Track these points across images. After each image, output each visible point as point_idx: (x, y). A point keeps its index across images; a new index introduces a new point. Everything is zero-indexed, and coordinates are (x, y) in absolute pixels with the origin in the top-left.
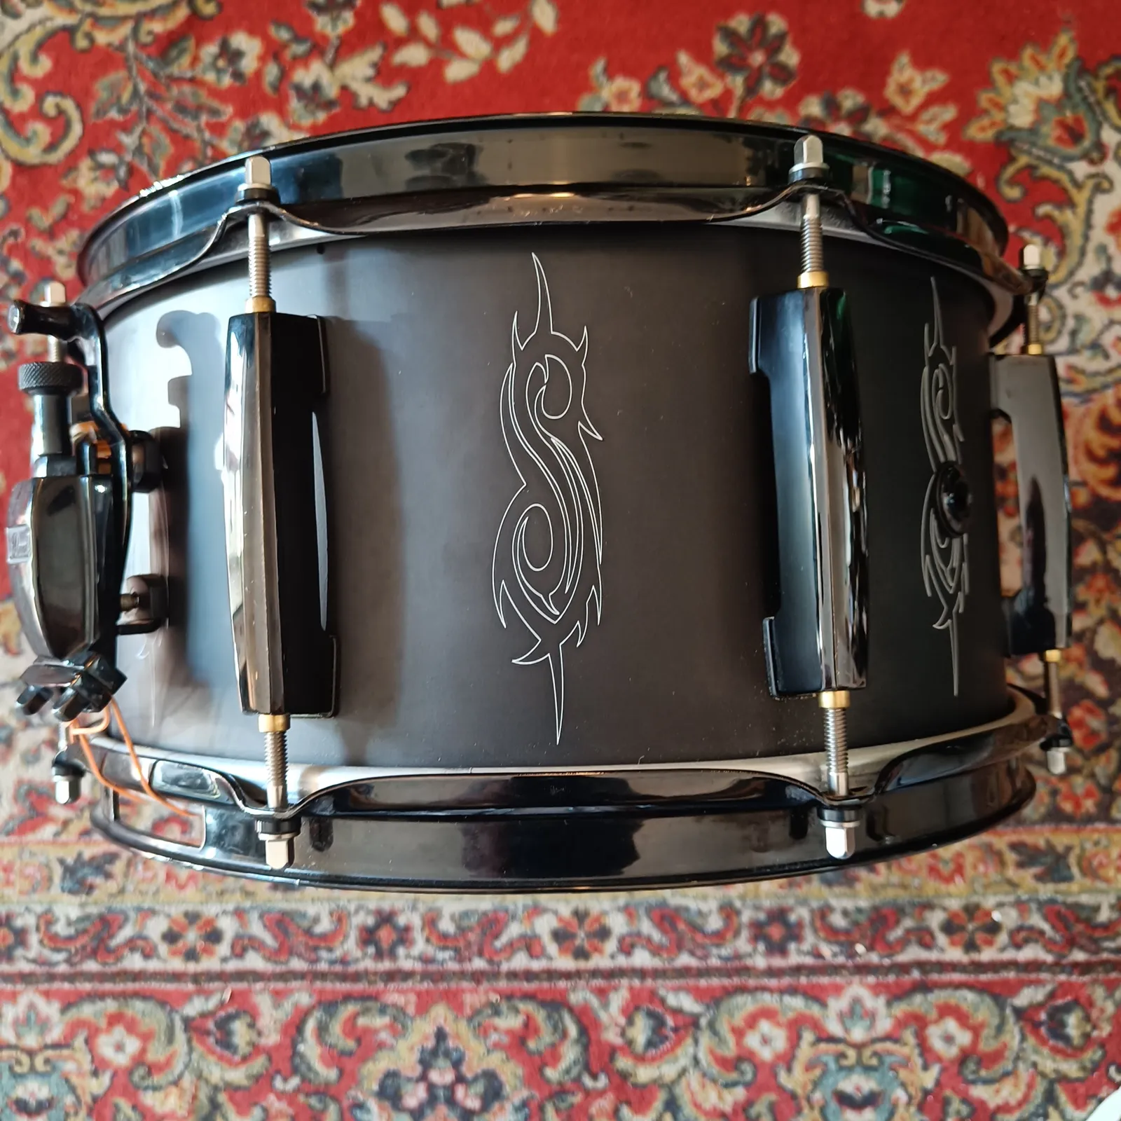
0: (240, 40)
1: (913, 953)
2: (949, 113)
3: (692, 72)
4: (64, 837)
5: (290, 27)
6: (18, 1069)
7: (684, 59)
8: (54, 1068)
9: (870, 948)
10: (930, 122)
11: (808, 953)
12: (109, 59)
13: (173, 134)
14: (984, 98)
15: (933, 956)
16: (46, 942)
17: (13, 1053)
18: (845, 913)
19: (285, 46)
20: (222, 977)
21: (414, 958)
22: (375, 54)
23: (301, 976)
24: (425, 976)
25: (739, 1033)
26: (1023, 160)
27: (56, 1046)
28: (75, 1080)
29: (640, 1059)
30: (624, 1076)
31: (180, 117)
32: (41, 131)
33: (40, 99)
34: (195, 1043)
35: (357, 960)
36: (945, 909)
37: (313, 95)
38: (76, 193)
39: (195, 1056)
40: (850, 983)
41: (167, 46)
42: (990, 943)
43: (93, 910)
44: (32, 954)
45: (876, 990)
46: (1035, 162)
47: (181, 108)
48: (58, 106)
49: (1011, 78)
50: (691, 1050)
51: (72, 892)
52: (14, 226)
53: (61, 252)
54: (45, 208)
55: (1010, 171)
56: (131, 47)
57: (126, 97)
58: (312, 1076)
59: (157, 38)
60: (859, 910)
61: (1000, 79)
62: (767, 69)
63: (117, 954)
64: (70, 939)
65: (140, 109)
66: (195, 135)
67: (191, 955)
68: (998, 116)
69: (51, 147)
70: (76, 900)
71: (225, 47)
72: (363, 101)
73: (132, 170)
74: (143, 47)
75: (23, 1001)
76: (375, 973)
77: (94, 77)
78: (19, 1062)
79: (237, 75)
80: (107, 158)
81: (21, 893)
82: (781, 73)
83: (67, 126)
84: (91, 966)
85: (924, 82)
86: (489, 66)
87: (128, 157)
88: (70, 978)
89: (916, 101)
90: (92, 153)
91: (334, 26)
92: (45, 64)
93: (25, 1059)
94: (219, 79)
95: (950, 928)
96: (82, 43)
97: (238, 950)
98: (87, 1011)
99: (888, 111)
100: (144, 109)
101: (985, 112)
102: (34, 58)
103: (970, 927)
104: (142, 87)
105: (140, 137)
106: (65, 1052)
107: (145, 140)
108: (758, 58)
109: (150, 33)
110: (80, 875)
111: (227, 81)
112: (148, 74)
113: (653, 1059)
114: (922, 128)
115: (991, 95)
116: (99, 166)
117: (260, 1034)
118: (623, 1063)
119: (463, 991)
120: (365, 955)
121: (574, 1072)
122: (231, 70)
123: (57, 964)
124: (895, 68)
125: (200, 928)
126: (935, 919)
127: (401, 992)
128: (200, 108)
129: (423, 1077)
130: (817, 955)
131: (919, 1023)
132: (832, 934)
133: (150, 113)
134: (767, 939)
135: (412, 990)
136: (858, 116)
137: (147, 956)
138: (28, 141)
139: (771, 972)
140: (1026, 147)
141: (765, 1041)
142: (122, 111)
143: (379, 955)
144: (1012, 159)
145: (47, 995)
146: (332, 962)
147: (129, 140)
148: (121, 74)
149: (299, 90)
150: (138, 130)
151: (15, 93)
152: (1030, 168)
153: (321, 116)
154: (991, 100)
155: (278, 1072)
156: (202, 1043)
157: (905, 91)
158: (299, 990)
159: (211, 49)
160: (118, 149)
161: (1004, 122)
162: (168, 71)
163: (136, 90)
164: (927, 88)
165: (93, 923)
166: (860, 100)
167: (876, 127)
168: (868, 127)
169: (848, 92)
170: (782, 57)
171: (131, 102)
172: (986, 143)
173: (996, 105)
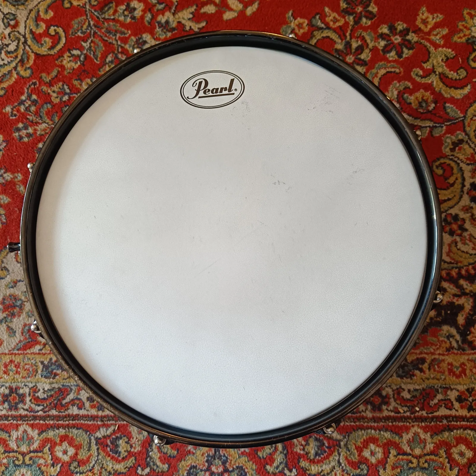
1: (443, 411)
2: (445, 31)
3: (331, 15)
4: (43, 351)
6: (17, 462)
7: (327, 9)
8: (34, 462)
9: (422, 409)
10: (436, 35)
11: (392, 411)
12: (78, 12)
13: (105, 42)
14: (460, 25)
15: (453, 413)
16: (33, 400)
17: (15, 454)
18: (409, 391)
19: (154, 5)
20: (114, 418)
22: (193, 9)
25: (360, 450)
27: (35, 451)
28: (43, 468)
29: (312, 462)
30: (304, 470)
31: (108, 35)
32: (48, 41)
33: (48, 28)
34: (100, 451)
36: (458, 391)
37: (166, 26)
38: (62, 67)
39: (100, 457)
40: (413, 426)
41: (103, 6)
43: (56, 386)
44: (26, 407)
45: (425, 429)
47: (109, 31)
48: (55, 30)
49: (472, 16)
50: (337, 458)
51: (46, 377)
52: (34, 81)
53: (54, 92)
54: (48, 74)
55: (474, 55)
56: (88, 7)
57: (85, 27)
58: (155, 467)
59: (99, 2)
60: (416, 390)
61: (467, 17)
62: (363, 13)
63: (66, 407)
64: (44, 399)
65: (91, 32)
66: (114, 42)
67: (100, 408)
68: (467, 32)
69: (52, 48)
70: (48, 381)
71: (128, 6)
72: (188, 28)
73: (86, 56)
74: (93, 6)
75: (21, 429)
77: (72, 19)
78: (18, 459)
79: (133, 18)
81: (23, 377)
82: (370, 15)
83: (59, 39)
84: (54, 412)
85: (433, 18)
86: (242, 13)
87: (85, 52)
88: (43, 418)
89: (429, 27)
90: (69, 50)
92: (51, 14)
93: (21, 457)
94: (125, 19)
95: (459, 399)
96: (67, 5)
98: (51, 434)
99: (417, 31)
100: (92, 31)
101: (461, 30)
102: (46, 12)
103: (470, 399)
104: (92, 23)
105: (90, 44)
106: (40, 454)
107: (92, 44)
108: (359, 9)
109: (96, 1)
110: (50, 369)
111: (129, 20)
112: (95, 17)
113: (319, 462)
114: (433, 38)
115: (464, 23)
116: (73, 55)
117: (131, 446)
118: (304, 464)
121: (280, 468)
122: (130, 15)
123: (38, 411)
124: (420, 13)
126: (453, 395)
128: (116, 31)
129: (209, 469)
130: (399, 412)
131: (447, 446)
132: (403, 401)
133: (95, 33)
134: (372, 404)
136: (404, 33)
137: (80, 408)
138: (42, 45)
139: (374, 419)
141: (373, 454)
142: (83, 32)
144: (475, 50)
145: (32, 426)
147: (86, 45)
148: (85, 17)
149: (159, 23)
150: (89, 41)
151: (37, 25)
153: (169, 34)
154: (463, 25)
155: (139, 466)
156: (104, 451)
157: (425, 22)
159: (124, 7)
160: (81, 48)
161: (470, 34)
162: (103, 16)
163: (89, 24)
164: (434, 20)
165: (55, 392)
166: (405, 26)
167: (412, 37)
168: (409, 37)
169: (399, 22)
170: (370, 9)
171: (87, 29)
172: (462, 43)
173: (466, 27)
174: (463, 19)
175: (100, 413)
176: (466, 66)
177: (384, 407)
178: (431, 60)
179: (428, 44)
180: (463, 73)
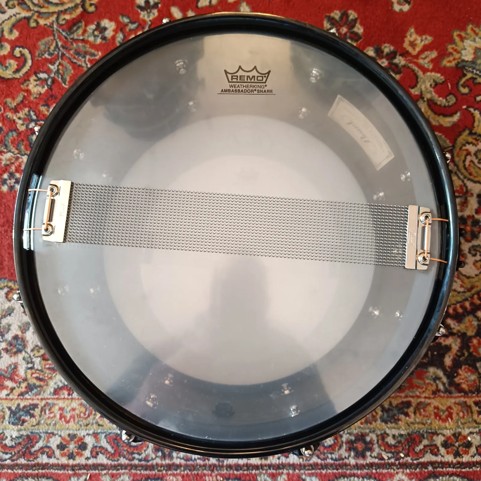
0: (105, 23)
1: (428, 457)
2: (434, 54)
4: (11, 397)
5: (128, 17)
9: (407, 455)
10: (425, 58)
11: (375, 457)
12: (45, 31)
13: (73, 64)
14: (450, 48)
15: (439, 459)
18: (394, 436)
19: (127, 25)
20: (86, 467)
21: (180, 459)
23: (125, 467)
24: (186, 467)
26: (469, 75)
31: (76, 57)
32: (13, 64)
33: (13, 49)
35: (152, 459)
36: (444, 435)
38: (28, 91)
40: (397, 473)
41: (71, 25)
42: (467, 453)
43: (24, 433)
45: (410, 476)
46: (475, 76)
47: (78, 53)
48: (20, 52)
49: (462, 39)
51: (13, 424)
53: (19, 118)
54: (14, 99)
55: (464, 80)
56: (55, 26)
57: (52, 48)
59: (67, 21)
60: (401, 435)
61: (457, 39)
62: (348, 34)
63: (35, 455)
64: (12, 447)
65: (58, 53)
66: (84, 65)
67: (71, 456)
68: (457, 56)
69: (17, 71)
70: (15, 428)
71: (98, 25)
73: (54, 81)
74: (61, 26)
76: (162, 466)
77: (38, 40)
79: (104, 38)
80: (43, 76)
82: (355, 37)
83: (25, 61)
84: (22, 461)
85: (422, 40)
87: (52, 75)
88: (11, 467)
89: (418, 49)
90: (36, 74)
91: (149, 17)
92: (16, 34)
94: (95, 40)
95: (445, 445)
96: (33, 24)
97: (94, 453)
99: (405, 54)
100: (60, 53)
101: (451, 54)
102: (11, 31)
103: (457, 444)
104: (60, 44)
105: (58, 66)
107: (60, 67)
108: (344, 30)
109: (64, 19)
110: (18, 415)
111: (99, 41)
112: (63, 37)
114: (421, 61)
115: (453, 46)
116: (39, 79)
119: (205, 475)
120: (156, 457)
122: (100, 36)
123: (6, 460)
124: (408, 34)
125: (75, 443)
126: (439, 440)
127: (174, 475)
128: (86, 53)
130: (382, 459)
132: (388, 447)
133: (63, 55)
134: (355, 449)
135: (179, 474)
136: (391, 56)
137: (49, 457)
138: (7, 67)
139: (357, 467)
140: (470, 69)
142: (50, 54)
143: (164, 457)
144: (465, 75)
146: (140, 460)
147: (53, 68)
148: (52, 38)
150: (57, 63)
151: (1, 47)
152: (473, 79)
154: (453, 48)
157: (413, 44)
158: (124, 474)
159: (93, 27)
160: (48, 71)
161: (460, 58)
162: (72, 36)
163: (57, 45)
164: (423, 43)
165: (24, 439)
166: (392, 48)
167: (400, 61)
168: (396, 61)
169: (386, 45)
170: (355, 30)
171: (54, 50)
172: (452, 67)
173: (456, 50)
174: (452, 41)
175: (71, 462)
176: (455, 92)
177: (368, 454)
178: (418, 86)
179: (416, 68)
180: (452, 100)
